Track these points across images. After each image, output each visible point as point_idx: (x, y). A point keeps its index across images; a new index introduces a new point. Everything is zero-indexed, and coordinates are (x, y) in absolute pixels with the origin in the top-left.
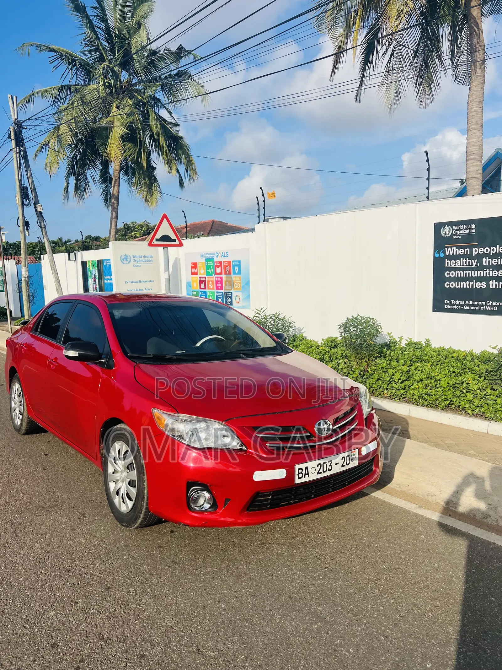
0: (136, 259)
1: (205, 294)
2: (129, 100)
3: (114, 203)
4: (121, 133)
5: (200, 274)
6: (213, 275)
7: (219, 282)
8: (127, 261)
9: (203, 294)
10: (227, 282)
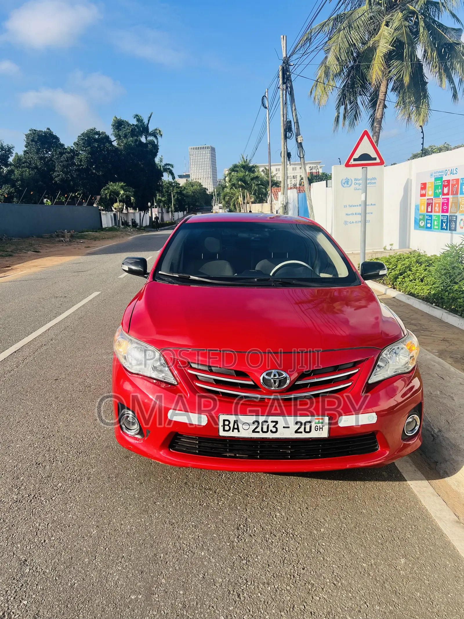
0: (358, 182)
1: (430, 218)
2: (400, 13)
3: (376, 127)
4: (385, 52)
5: (429, 196)
6: (441, 196)
7: (445, 204)
8: (348, 184)
9: (429, 218)
10: (453, 204)
